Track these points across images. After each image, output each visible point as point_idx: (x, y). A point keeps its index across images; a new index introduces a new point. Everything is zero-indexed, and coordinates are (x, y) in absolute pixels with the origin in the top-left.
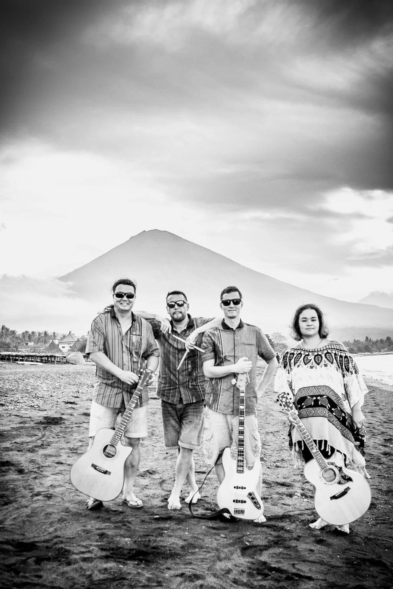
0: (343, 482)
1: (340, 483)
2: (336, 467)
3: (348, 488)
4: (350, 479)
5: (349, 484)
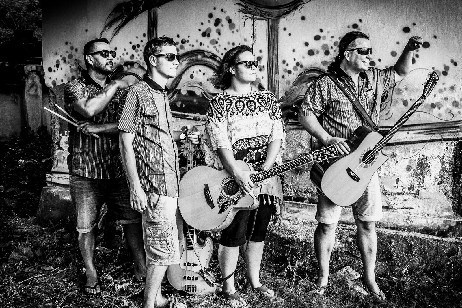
0: (220, 202)
1: (220, 198)
2: (239, 198)
3: (213, 206)
4: (222, 210)
5: (217, 208)
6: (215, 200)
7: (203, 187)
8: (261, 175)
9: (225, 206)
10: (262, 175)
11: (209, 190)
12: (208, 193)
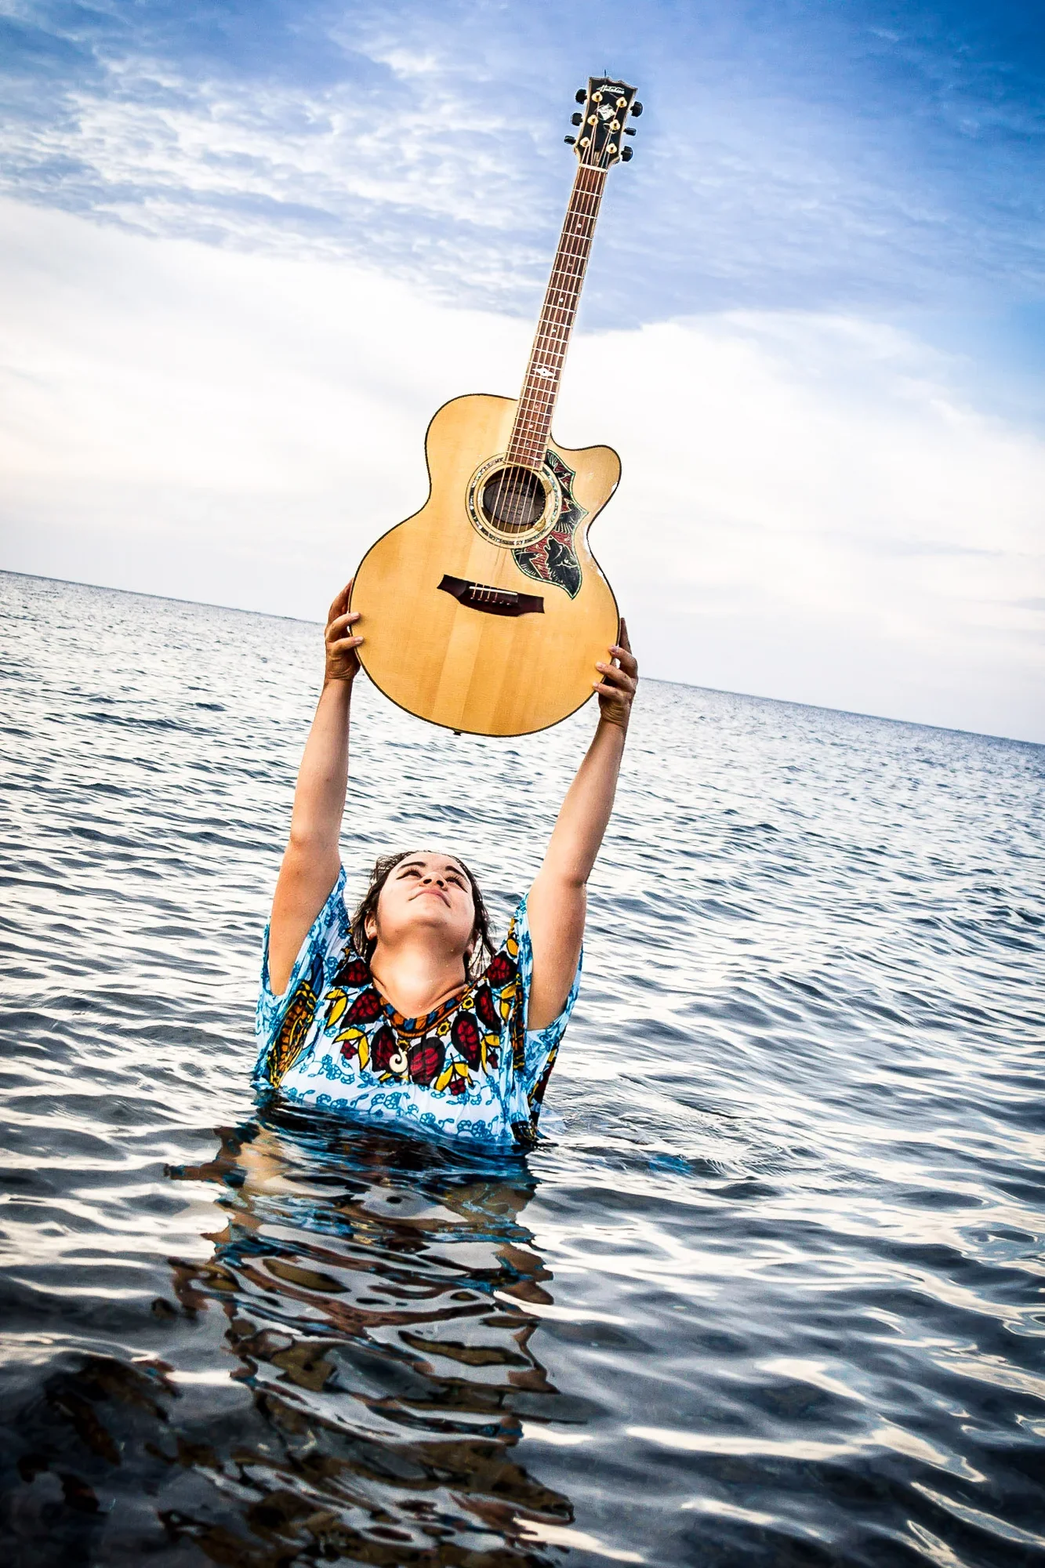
0: (538, 567)
1: (524, 558)
2: (566, 494)
3: (530, 604)
4: (570, 580)
5: (552, 593)
6: (521, 583)
7: (448, 598)
8: (540, 371)
9: (562, 558)
10: (540, 367)
11: (473, 584)
12: (478, 592)
